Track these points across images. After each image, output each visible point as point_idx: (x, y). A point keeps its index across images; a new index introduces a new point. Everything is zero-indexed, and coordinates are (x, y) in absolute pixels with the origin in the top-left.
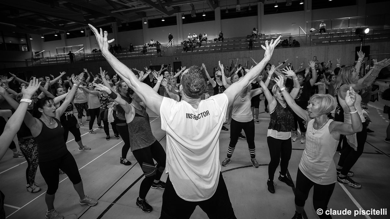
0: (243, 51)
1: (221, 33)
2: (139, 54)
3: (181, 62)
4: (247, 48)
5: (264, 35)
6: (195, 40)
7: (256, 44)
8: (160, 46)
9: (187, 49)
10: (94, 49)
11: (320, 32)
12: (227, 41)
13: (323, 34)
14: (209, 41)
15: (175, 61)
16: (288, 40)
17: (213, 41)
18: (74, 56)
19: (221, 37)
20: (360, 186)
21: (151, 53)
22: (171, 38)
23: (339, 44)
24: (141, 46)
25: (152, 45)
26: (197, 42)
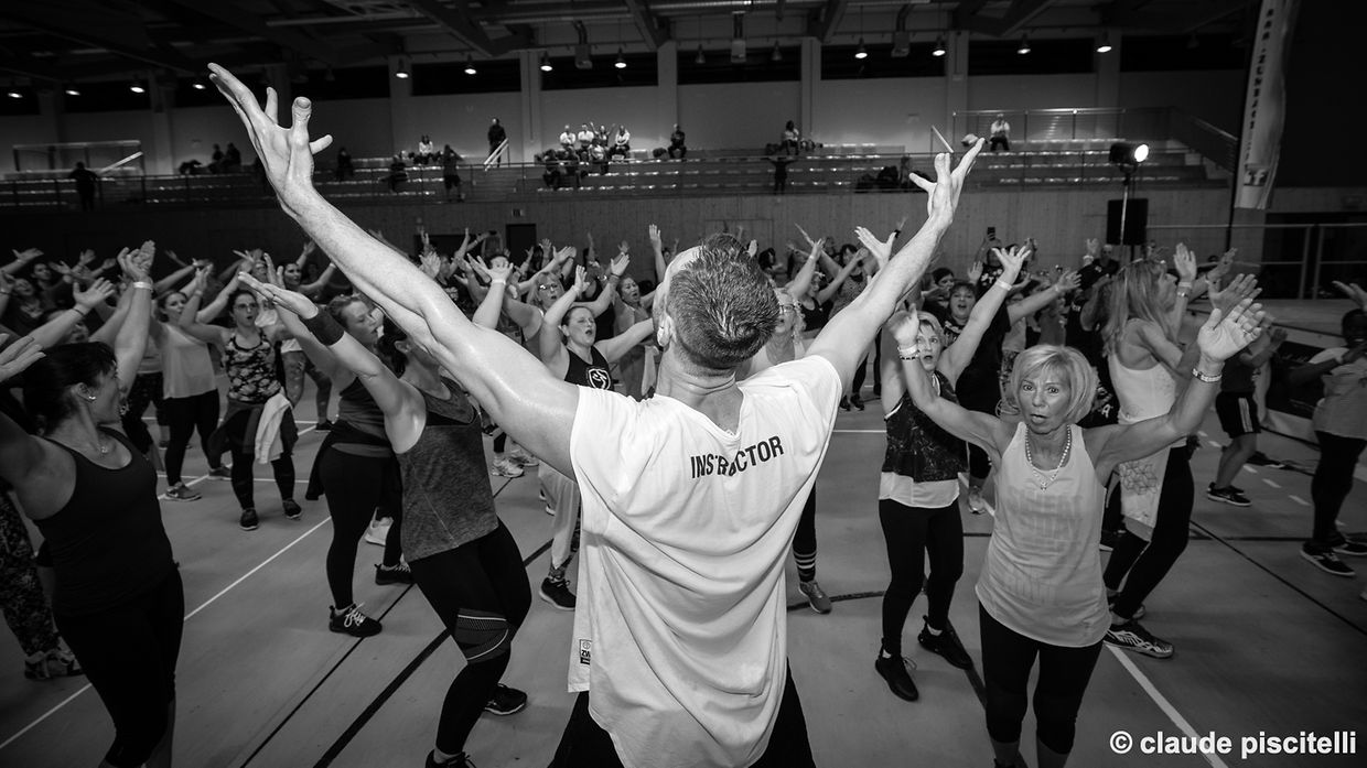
0: (752, 199)
1: (679, 133)
2: (372, 188)
3: (534, 225)
4: (766, 187)
5: (821, 146)
6: (585, 149)
7: (796, 176)
8: (458, 163)
9: (556, 181)
10: (188, 159)
11: (993, 149)
12: (697, 160)
13: (1001, 154)
14: (637, 155)
15: (514, 221)
16: (899, 169)
17: (651, 156)
18: (96, 185)
19: (678, 144)
20: (1169, 651)
21: (423, 187)
22: (496, 136)
23: (1049, 190)
24: (382, 159)
25: (423, 160)
26: (594, 159)
